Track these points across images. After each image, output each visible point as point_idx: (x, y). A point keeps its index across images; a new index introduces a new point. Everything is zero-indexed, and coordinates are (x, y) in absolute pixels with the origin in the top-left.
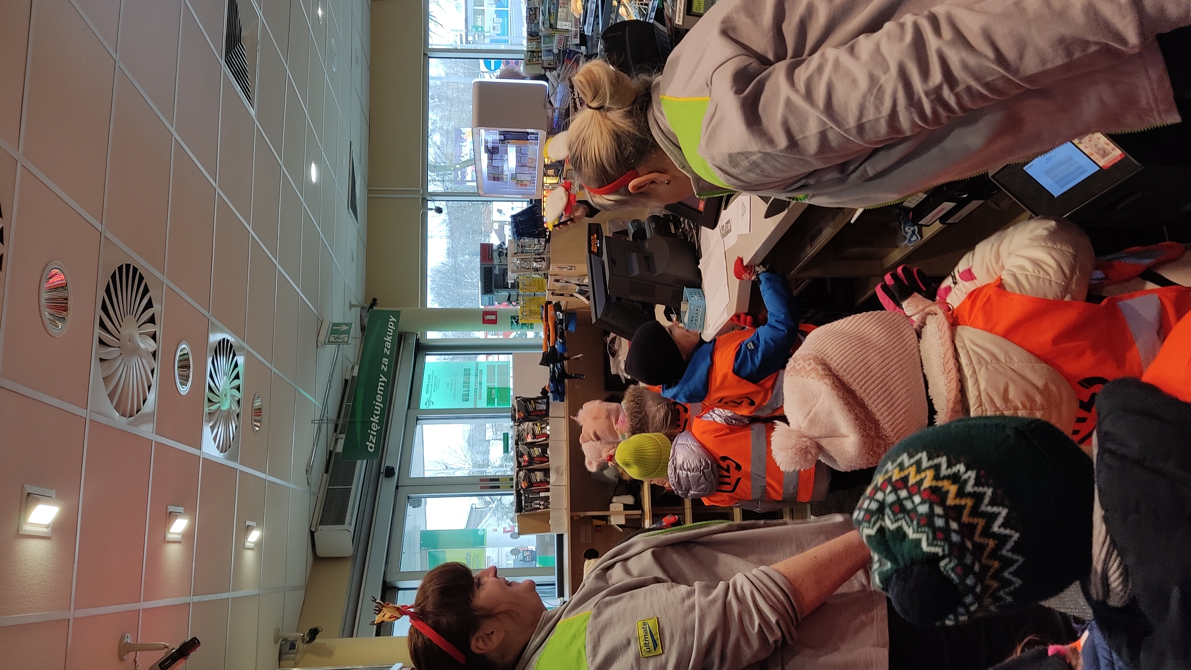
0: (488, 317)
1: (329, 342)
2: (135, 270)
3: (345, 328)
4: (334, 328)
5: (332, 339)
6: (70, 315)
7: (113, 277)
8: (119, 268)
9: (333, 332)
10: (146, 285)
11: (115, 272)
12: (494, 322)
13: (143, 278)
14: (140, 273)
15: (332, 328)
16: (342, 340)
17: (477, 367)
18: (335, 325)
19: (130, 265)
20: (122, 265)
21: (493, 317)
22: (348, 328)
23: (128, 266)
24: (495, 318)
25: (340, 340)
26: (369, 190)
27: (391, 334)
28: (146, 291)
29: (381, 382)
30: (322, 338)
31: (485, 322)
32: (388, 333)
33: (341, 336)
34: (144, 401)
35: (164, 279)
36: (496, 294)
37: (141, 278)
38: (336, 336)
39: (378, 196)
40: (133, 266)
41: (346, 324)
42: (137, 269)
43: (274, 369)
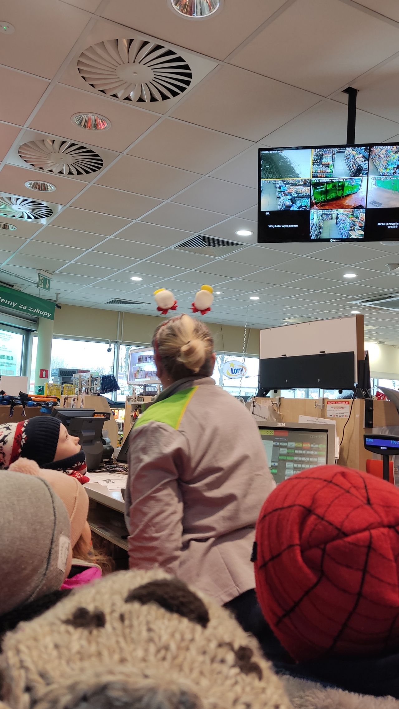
0: (44, 373)
1: (40, 276)
2: (99, 168)
3: (47, 286)
4: (47, 280)
5: (41, 278)
6: (81, 129)
7: (97, 156)
8: (102, 159)
9: (45, 279)
10: (90, 173)
11: (100, 157)
12: (41, 376)
13: (94, 172)
14: (97, 170)
15: (48, 279)
16: (40, 283)
17: (13, 364)
18: (49, 281)
19: (102, 166)
20: (102, 161)
21: (44, 376)
22: (47, 288)
23: (102, 165)
24: (43, 377)
25: (40, 282)
26: (122, 312)
27: (40, 313)
28: (87, 172)
29: (13, 303)
30: (42, 272)
31: (42, 371)
32: (41, 311)
33: (42, 284)
34: (25, 161)
35: (92, 183)
36: (59, 377)
37: (94, 171)
38: (43, 281)
39: (119, 317)
40: (101, 168)
41: (49, 287)
42: (99, 169)
43: (29, 240)
